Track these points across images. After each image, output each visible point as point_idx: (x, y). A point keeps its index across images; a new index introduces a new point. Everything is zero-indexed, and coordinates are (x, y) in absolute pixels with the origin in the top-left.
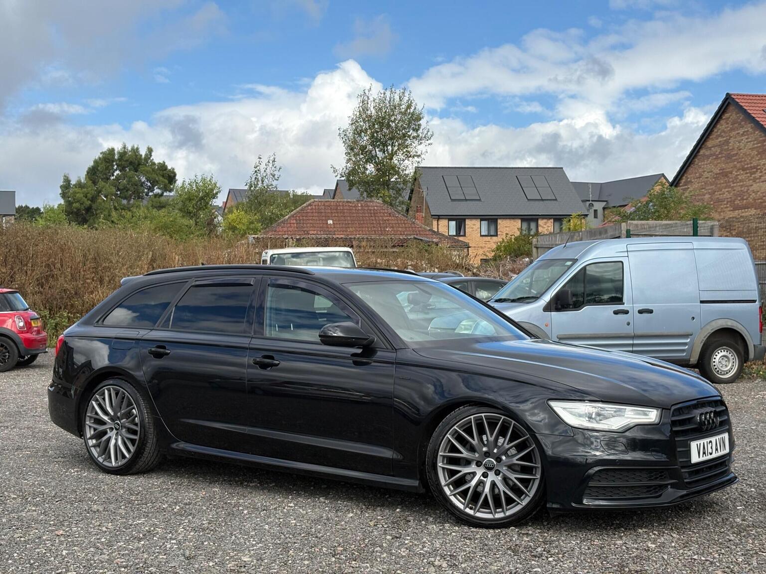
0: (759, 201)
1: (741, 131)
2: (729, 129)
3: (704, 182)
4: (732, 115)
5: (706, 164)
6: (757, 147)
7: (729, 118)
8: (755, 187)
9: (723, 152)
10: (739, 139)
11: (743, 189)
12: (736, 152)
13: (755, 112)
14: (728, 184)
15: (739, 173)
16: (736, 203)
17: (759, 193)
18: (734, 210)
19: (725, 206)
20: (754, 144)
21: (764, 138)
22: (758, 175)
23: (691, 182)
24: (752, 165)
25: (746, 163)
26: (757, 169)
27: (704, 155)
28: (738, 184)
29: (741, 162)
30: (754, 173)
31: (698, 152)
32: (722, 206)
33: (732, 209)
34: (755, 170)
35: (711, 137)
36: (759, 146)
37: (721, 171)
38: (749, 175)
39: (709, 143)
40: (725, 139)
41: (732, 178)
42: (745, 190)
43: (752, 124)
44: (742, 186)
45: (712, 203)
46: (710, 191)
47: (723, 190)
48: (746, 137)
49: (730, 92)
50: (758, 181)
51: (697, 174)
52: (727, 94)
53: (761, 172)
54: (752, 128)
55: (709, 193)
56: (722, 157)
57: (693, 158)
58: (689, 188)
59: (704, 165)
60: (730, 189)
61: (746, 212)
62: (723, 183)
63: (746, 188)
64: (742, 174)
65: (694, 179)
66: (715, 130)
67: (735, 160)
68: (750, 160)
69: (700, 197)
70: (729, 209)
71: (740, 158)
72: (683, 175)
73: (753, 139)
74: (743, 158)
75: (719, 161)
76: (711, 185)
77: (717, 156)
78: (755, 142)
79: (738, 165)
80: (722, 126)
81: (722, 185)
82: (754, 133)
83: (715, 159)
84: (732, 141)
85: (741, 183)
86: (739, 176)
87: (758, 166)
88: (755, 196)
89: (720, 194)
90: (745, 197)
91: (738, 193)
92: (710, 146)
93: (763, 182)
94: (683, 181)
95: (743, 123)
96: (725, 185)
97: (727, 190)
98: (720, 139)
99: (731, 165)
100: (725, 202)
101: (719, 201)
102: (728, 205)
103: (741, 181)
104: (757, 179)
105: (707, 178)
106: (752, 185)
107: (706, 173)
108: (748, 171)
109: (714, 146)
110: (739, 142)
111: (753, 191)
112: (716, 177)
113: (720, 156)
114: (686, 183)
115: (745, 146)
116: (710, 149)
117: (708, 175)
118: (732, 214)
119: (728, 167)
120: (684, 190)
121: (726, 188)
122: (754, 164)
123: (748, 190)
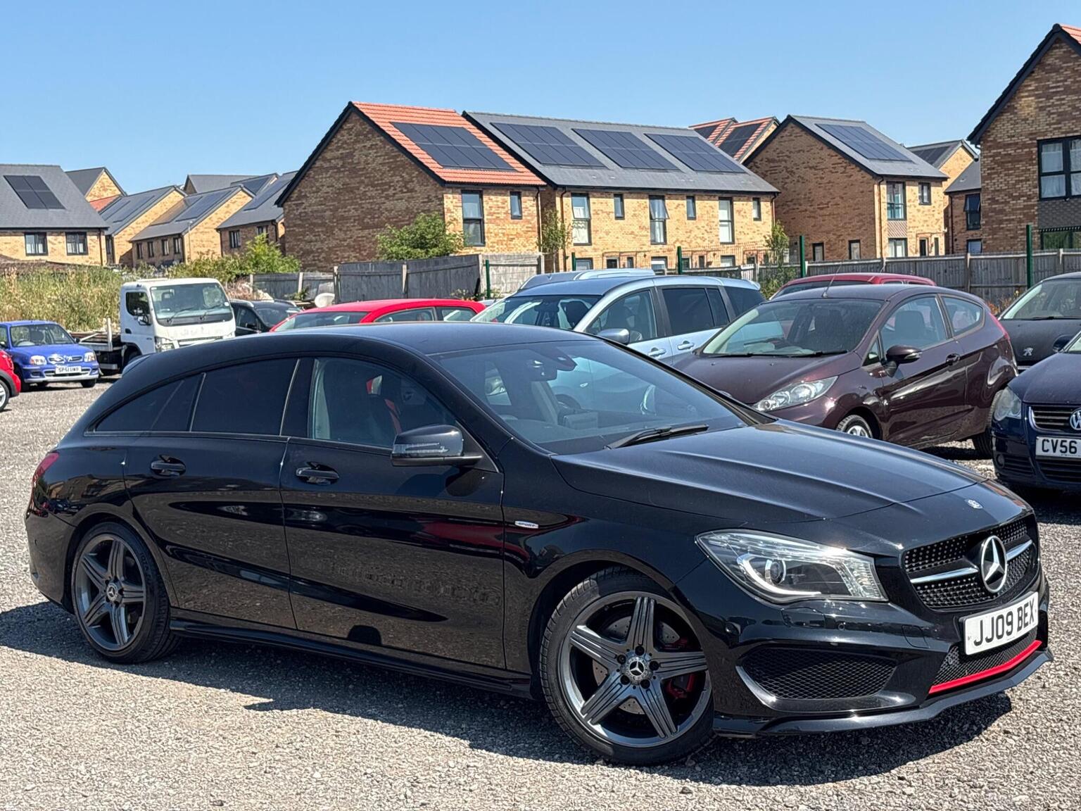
1: (368, 144)
2: (352, 140)
3: (323, 197)
4: (354, 124)
5: (326, 178)
6: (388, 163)
7: (352, 128)
8: (388, 204)
10: (365, 152)
11: (373, 206)
12: (362, 166)
14: (355, 201)
15: (367, 189)
16: (365, 221)
17: (393, 212)
19: (352, 224)
20: (384, 159)
22: (391, 192)
23: (305, 196)
25: (376, 178)
26: (390, 187)
27: (322, 167)
28: (367, 201)
29: (369, 177)
30: (386, 190)
31: (314, 163)
32: (348, 225)
33: (361, 227)
34: (387, 187)
35: (330, 148)
37: (345, 186)
38: (380, 192)
39: (328, 155)
40: (347, 151)
41: (358, 194)
42: (376, 208)
43: (382, 138)
44: (371, 204)
45: (335, 220)
46: (331, 207)
47: (349, 207)
48: (375, 151)
49: (353, 101)
51: (314, 189)
52: (350, 103)
53: (395, 189)
54: (381, 141)
55: (331, 210)
56: (345, 171)
57: (309, 171)
58: (303, 203)
59: (322, 178)
60: (357, 207)
63: (377, 206)
64: (372, 191)
65: (310, 193)
66: (335, 140)
67: (362, 174)
68: (381, 176)
69: (318, 214)
70: (356, 228)
71: (368, 174)
72: (295, 188)
74: (372, 173)
75: (341, 175)
76: (334, 200)
77: (339, 169)
79: (366, 181)
80: (343, 136)
81: (347, 201)
82: (385, 147)
83: (337, 172)
84: (356, 153)
85: (371, 201)
86: (368, 193)
87: (390, 182)
88: (388, 214)
89: (345, 212)
90: (376, 216)
91: (368, 211)
92: (329, 158)
93: (397, 200)
94: (295, 195)
95: (370, 136)
96: (351, 201)
97: (353, 207)
98: (341, 151)
99: (358, 179)
100: (352, 221)
101: (343, 218)
102: (356, 224)
103: (371, 197)
104: (390, 196)
105: (327, 193)
106: (384, 203)
107: (325, 187)
108: (379, 188)
109: (334, 158)
110: (366, 156)
111: (386, 210)
112: (339, 192)
113: (342, 169)
114: (299, 198)
115: (374, 161)
116: (329, 161)
117: (329, 190)
118: (361, 233)
119: (353, 182)
120: (297, 205)
121: (352, 204)
122: (386, 180)
123: (379, 208)
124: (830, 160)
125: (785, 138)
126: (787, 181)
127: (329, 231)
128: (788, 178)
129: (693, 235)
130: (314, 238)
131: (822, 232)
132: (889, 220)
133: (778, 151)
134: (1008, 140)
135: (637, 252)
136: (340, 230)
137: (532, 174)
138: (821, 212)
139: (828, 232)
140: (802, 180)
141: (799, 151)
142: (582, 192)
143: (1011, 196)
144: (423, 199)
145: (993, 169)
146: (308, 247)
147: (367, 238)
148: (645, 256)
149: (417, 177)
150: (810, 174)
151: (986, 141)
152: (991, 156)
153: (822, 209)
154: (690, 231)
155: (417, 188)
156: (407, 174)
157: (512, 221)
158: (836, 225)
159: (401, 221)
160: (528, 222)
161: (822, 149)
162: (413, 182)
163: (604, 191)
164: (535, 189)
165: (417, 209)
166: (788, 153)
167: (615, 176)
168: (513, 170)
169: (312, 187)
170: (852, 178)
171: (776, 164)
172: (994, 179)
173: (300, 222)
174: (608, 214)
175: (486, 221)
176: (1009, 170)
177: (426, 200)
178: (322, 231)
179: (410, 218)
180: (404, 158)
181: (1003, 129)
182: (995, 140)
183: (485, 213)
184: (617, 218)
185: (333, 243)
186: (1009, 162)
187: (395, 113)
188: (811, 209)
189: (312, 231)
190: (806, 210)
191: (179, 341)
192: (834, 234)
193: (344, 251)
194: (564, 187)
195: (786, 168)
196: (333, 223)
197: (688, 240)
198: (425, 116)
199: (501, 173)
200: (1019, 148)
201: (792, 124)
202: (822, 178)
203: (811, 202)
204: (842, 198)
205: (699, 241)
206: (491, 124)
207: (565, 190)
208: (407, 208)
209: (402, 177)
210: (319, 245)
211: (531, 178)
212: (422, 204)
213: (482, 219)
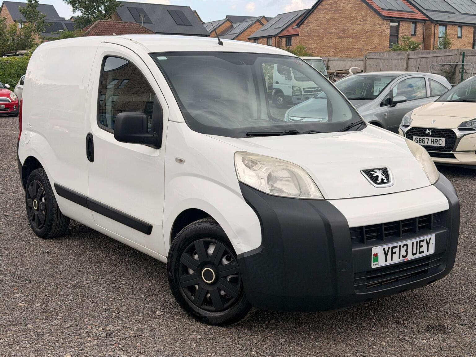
0: (355, 34)
3: (320, 23)
5: (322, 14)
6: (354, 7)
8: (353, 27)
9: (333, 8)
11: (345, 28)
12: (341, 8)
14: (336, 25)
15: (342, 20)
16: (340, 35)
17: (355, 30)
18: (339, 38)
19: (333, 36)
20: (353, 5)
21: (359, 2)
22: (355, 21)
23: (311, 22)
24: (351, 16)
25: (347, 14)
26: (354, 18)
27: (321, 9)
28: (342, 25)
29: (344, 14)
30: (352, 20)
31: (317, 7)
32: (331, 36)
33: (337, 38)
36: (357, 6)
37: (331, 18)
38: (349, 21)
41: (338, 22)
42: (346, 29)
44: (344, 26)
45: (324, 34)
46: (323, 28)
47: (332, 28)
53: (357, 20)
55: (323, 29)
57: (314, 10)
58: (310, 26)
60: (336, 28)
61: (346, 40)
62: (332, 24)
63: (347, 27)
64: (345, 20)
65: (313, 21)
67: (341, 12)
68: (350, 13)
69: (317, 31)
70: (335, 38)
71: (344, 12)
72: (306, 19)
73: (353, 2)
74: (346, 12)
75: (330, 13)
76: (325, 25)
78: (354, 4)
79: (342, 15)
81: (332, 25)
83: (328, 11)
84: (339, 2)
85: (344, 25)
87: (355, 16)
88: (352, 32)
89: (330, 30)
90: (346, 32)
91: (342, 30)
93: (358, 25)
94: (306, 22)
96: (334, 25)
97: (334, 28)
99: (338, 15)
100: (333, 34)
101: (329, 33)
102: (335, 36)
103: (345, 23)
104: (354, 23)
105: (322, 21)
106: (350, 26)
108: (349, 19)
109: (328, 5)
110: (344, 3)
111: (351, 29)
112: (328, 20)
113: (331, 10)
114: (307, 23)
115: (348, 5)
116: (325, 5)
117: (322, 19)
118: (337, 40)
119: (336, 16)
120: (306, 26)
121: (334, 27)
122: (353, 15)
123: (348, 29)
127: (322, 39)
130: (313, 42)
136: (327, 38)
137: (422, 14)
142: (444, 24)
144: (371, 24)
146: (310, 46)
147: (340, 43)
149: (369, 14)
155: (369, 19)
156: (364, 12)
159: (358, 35)
160: (419, 37)
162: (367, 16)
163: (454, 24)
164: (423, 21)
165: (367, 29)
168: (412, 12)
173: (307, 35)
174: (454, 35)
175: (400, 36)
177: (373, 25)
178: (318, 39)
179: (363, 34)
183: (400, 32)
184: (458, 37)
185: (322, 45)
189: (313, 39)
191: (304, 89)
193: (328, 48)
194: (436, 21)
196: (323, 35)
199: (408, 13)
208: (362, 29)
209: (361, 13)
210: (315, 45)
211: (421, 17)
212: (370, 27)
213: (398, 35)
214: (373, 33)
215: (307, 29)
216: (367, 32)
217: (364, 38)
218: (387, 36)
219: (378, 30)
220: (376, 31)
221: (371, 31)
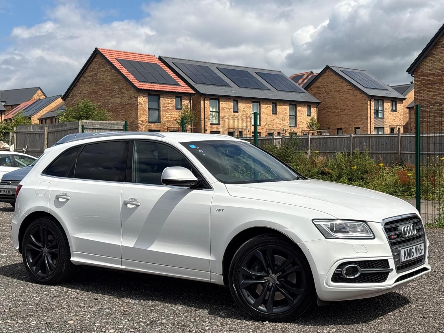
0: (115, 108)
1: (104, 69)
2: (97, 67)
3: (83, 96)
4: (98, 60)
5: (84, 86)
6: (113, 79)
7: (97, 61)
8: (112, 100)
9: (94, 80)
10: (102, 73)
11: (105, 101)
12: (101, 81)
13: (111, 59)
14: (97, 98)
15: (103, 92)
17: (114, 104)
20: (111, 77)
21: (117, 74)
22: (114, 94)
23: (75, 95)
24: (110, 88)
26: (113, 91)
27: (83, 81)
29: (104, 86)
30: (112, 93)
31: (80, 79)
34: (112, 91)
35: (87, 71)
37: (93, 91)
38: (108, 93)
39: (86, 75)
40: (95, 73)
41: (99, 95)
42: (107, 102)
43: (110, 66)
44: (104, 99)
47: (94, 101)
48: (107, 73)
49: (98, 48)
50: (114, 97)
51: (79, 92)
52: (96, 48)
53: (115, 92)
54: (110, 68)
56: (93, 83)
57: (77, 82)
58: (74, 99)
59: (83, 86)
60: (98, 101)
62: (94, 97)
63: (107, 101)
64: (105, 93)
65: (77, 94)
66: (89, 68)
67: (101, 85)
68: (109, 85)
71: (103, 84)
72: (71, 91)
73: (111, 74)
74: (105, 84)
75: (92, 85)
77: (90, 82)
79: (103, 88)
80: (93, 65)
82: (111, 71)
83: (89, 83)
84: (99, 74)
85: (105, 98)
86: (103, 94)
87: (113, 89)
88: (112, 105)
90: (107, 106)
91: (103, 103)
92: (86, 76)
93: (116, 98)
94: (71, 95)
95: (105, 65)
96: (95, 98)
98: (92, 73)
99: (99, 87)
103: (105, 96)
104: (113, 96)
105: (85, 94)
106: (110, 99)
107: (84, 91)
108: (108, 92)
109: (89, 76)
110: (103, 75)
111: (111, 103)
112: (90, 94)
113: (92, 82)
114: (72, 96)
115: (106, 78)
116: (86, 78)
117: (85, 92)
119: (97, 88)
120: (71, 100)
121: (95, 100)
122: (112, 88)
123: (108, 102)
124: (346, 88)
125: (325, 77)
126: (326, 97)
128: (326, 96)
129: (275, 121)
131: (342, 123)
132: (375, 118)
133: (321, 83)
134: (429, 72)
135: (245, 129)
137: (189, 88)
138: (342, 113)
139: (344, 123)
140: (333, 97)
141: (332, 83)
142: (216, 98)
143: (430, 103)
145: (421, 87)
148: (249, 131)
149: (126, 86)
150: (336, 94)
151: (417, 72)
152: (420, 81)
153: (342, 111)
154: (273, 120)
155: (126, 92)
156: (121, 85)
157: (176, 111)
158: (349, 120)
159: (117, 109)
161: (343, 82)
162: (124, 89)
163: (227, 98)
164: (189, 95)
165: (125, 103)
166: (326, 84)
167: (235, 91)
168: (179, 85)
169: (78, 91)
170: (357, 97)
171: (321, 89)
172: (421, 93)
174: (230, 109)
175: (161, 110)
176: (429, 88)
177: (129, 98)
179: (122, 107)
180: (119, 77)
181: (427, 66)
182: (422, 72)
183: (161, 106)
184: (234, 112)
186: (430, 84)
187: (120, 55)
188: (337, 111)
190: (334, 112)
192: (347, 124)
194: (205, 95)
195: (325, 91)
197: (272, 124)
198: (137, 57)
199: (172, 86)
200: (435, 77)
201: (329, 70)
202: (343, 96)
203: (337, 108)
204: (352, 106)
205: (278, 125)
206: (173, 63)
207: (206, 96)
208: (121, 102)
209: (119, 86)
211: (187, 90)
212: (128, 100)
213: (159, 109)
214: (130, 106)
215: (72, 103)
216: (125, 105)
217: (122, 112)
218: (145, 110)
219: (134, 104)
220: (132, 104)
221: (128, 104)
